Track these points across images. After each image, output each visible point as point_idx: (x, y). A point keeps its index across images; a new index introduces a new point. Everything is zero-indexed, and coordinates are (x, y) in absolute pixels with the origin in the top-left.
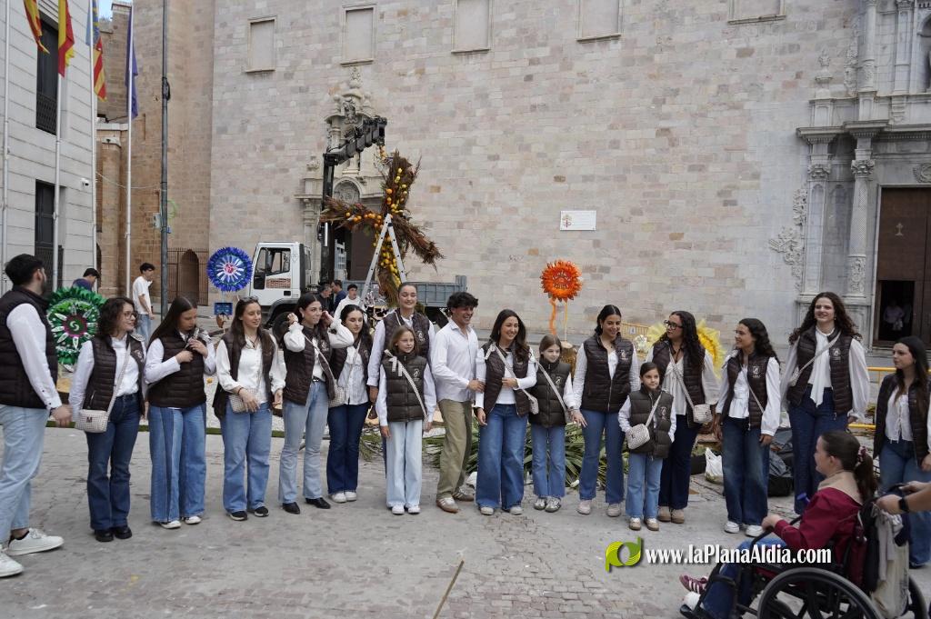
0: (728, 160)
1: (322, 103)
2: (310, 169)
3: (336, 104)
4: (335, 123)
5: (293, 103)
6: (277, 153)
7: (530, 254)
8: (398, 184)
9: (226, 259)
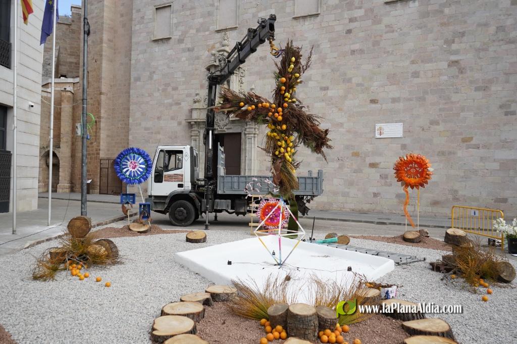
0: (507, 82)
1: (203, 57)
2: (195, 102)
3: (213, 57)
4: (212, 70)
5: (184, 59)
6: (173, 92)
7: (352, 156)
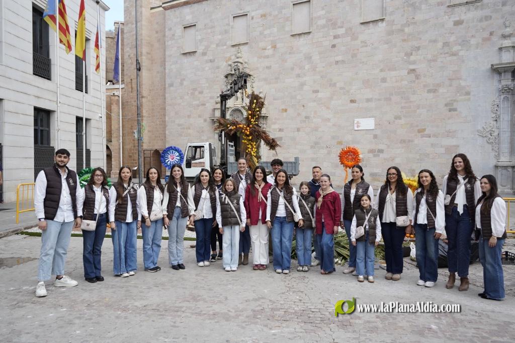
0: (451, 85)
1: (222, 67)
2: (217, 103)
3: (230, 67)
4: (229, 78)
5: (207, 68)
6: (200, 95)
7: (337, 144)
8: (254, 108)
9: (170, 152)
